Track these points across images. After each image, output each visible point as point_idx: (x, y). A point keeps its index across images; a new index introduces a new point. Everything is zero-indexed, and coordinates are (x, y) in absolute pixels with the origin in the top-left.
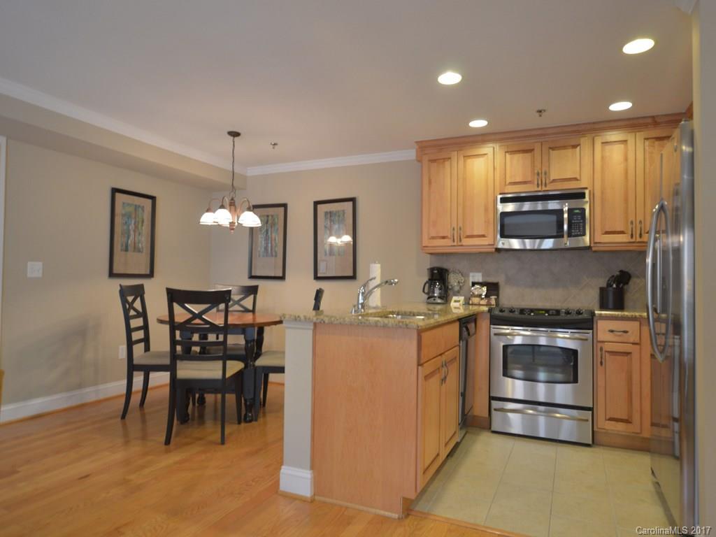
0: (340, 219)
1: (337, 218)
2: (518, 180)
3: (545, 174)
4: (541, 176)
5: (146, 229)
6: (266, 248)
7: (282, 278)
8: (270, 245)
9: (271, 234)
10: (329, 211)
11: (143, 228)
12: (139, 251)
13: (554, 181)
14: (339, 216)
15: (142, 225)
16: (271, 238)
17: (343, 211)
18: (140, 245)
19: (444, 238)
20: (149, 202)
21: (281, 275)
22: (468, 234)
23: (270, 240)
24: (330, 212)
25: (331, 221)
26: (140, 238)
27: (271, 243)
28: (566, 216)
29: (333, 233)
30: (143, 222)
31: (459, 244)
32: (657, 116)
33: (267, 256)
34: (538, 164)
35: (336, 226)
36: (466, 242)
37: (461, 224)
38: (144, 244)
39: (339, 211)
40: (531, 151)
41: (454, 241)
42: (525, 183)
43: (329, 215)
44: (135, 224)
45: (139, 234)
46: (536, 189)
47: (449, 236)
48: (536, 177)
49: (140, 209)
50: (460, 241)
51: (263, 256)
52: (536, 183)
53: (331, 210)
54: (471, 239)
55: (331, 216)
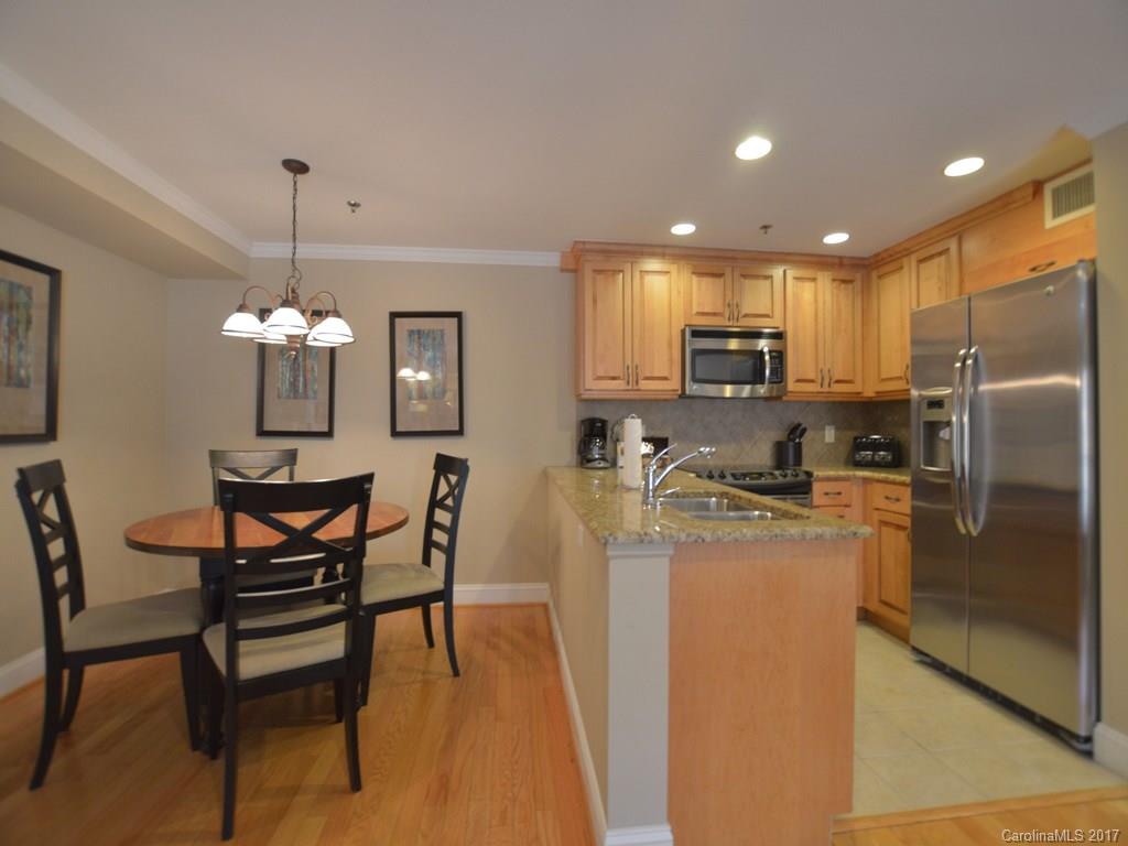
0: (436, 342)
1: (430, 341)
2: (706, 310)
3: (737, 306)
4: (733, 308)
5: (37, 338)
6: (294, 385)
7: (329, 434)
8: (301, 379)
9: (304, 360)
10: (415, 329)
11: (31, 334)
12: (22, 384)
13: (746, 316)
14: (434, 339)
15: (27, 329)
16: (305, 366)
17: (442, 331)
18: (23, 372)
19: (614, 378)
20: (44, 279)
21: (326, 429)
22: (648, 375)
23: (301, 369)
24: (419, 331)
25: (420, 345)
26: (22, 355)
27: (305, 377)
28: (767, 357)
29: (424, 364)
30: (29, 322)
31: (635, 388)
32: (845, 257)
33: (295, 398)
34: (729, 293)
35: (429, 354)
36: (644, 385)
37: (637, 361)
38: (31, 371)
39: (433, 331)
40: (720, 275)
41: (628, 383)
42: (715, 314)
43: (416, 336)
44: (9, 324)
45: (21, 347)
46: (728, 324)
47: (621, 375)
48: (727, 308)
49: (22, 293)
50: (637, 383)
51: (288, 397)
52: (727, 316)
53: (422, 328)
54: (651, 382)
55: (419, 338)
